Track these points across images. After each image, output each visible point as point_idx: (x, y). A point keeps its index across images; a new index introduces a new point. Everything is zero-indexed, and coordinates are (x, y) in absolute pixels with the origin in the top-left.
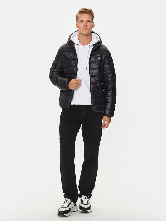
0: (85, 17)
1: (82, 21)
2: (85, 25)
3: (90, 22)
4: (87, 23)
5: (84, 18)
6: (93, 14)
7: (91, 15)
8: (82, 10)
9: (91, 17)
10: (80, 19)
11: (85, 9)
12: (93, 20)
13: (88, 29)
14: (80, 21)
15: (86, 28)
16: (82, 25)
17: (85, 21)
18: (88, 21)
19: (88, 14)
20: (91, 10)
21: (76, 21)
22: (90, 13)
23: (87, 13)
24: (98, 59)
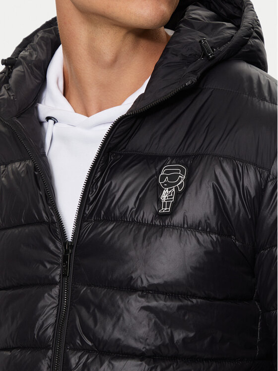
24: (164, 196)
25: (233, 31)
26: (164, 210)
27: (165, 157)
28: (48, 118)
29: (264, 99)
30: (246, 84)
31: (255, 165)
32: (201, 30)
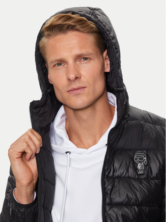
1: (61, 62)
10: (51, 58)
13: (87, 85)
14: (52, 62)
15: (78, 85)
16: (62, 76)
17: (71, 61)
19: (78, 30)
23: (72, 28)
24: (139, 167)
28: (67, 152)
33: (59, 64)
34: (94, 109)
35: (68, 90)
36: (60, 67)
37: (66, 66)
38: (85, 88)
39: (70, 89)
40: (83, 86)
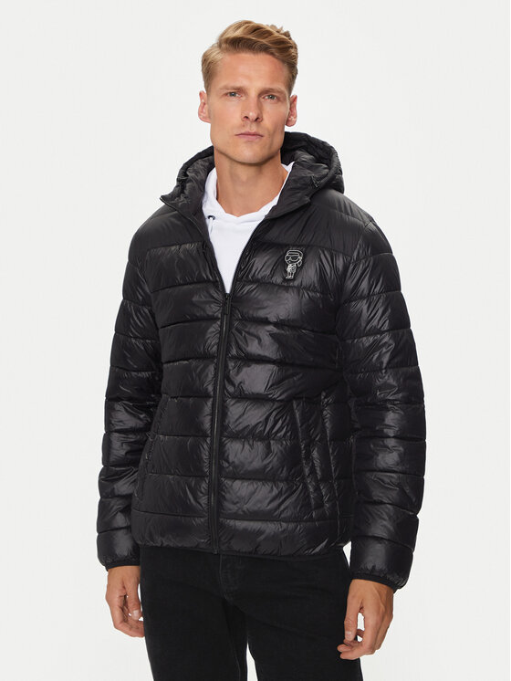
0: (254, 71)
1: (236, 92)
2: (252, 115)
3: (278, 99)
4: (260, 107)
5: (249, 78)
6: (295, 58)
7: (283, 61)
8: (238, 33)
9: (285, 71)
10: (223, 82)
11: (258, 30)
12: (290, 87)
13: (266, 134)
14: (226, 88)
15: (253, 128)
16: (234, 111)
17: (253, 93)
18: (267, 94)
19: (272, 54)
20: (287, 34)
21: (201, 87)
22: (281, 49)
23: (265, 49)
24: (289, 269)
25: (327, 170)
26: (289, 277)
27: (288, 245)
28: (210, 217)
29: (348, 214)
30: (337, 205)
31: (344, 254)
32: (308, 169)
33: (232, 94)
34: (260, 172)
35: (239, 133)
36: (233, 98)
37: (244, 98)
38: (262, 136)
39: (243, 131)
40: (261, 133)
